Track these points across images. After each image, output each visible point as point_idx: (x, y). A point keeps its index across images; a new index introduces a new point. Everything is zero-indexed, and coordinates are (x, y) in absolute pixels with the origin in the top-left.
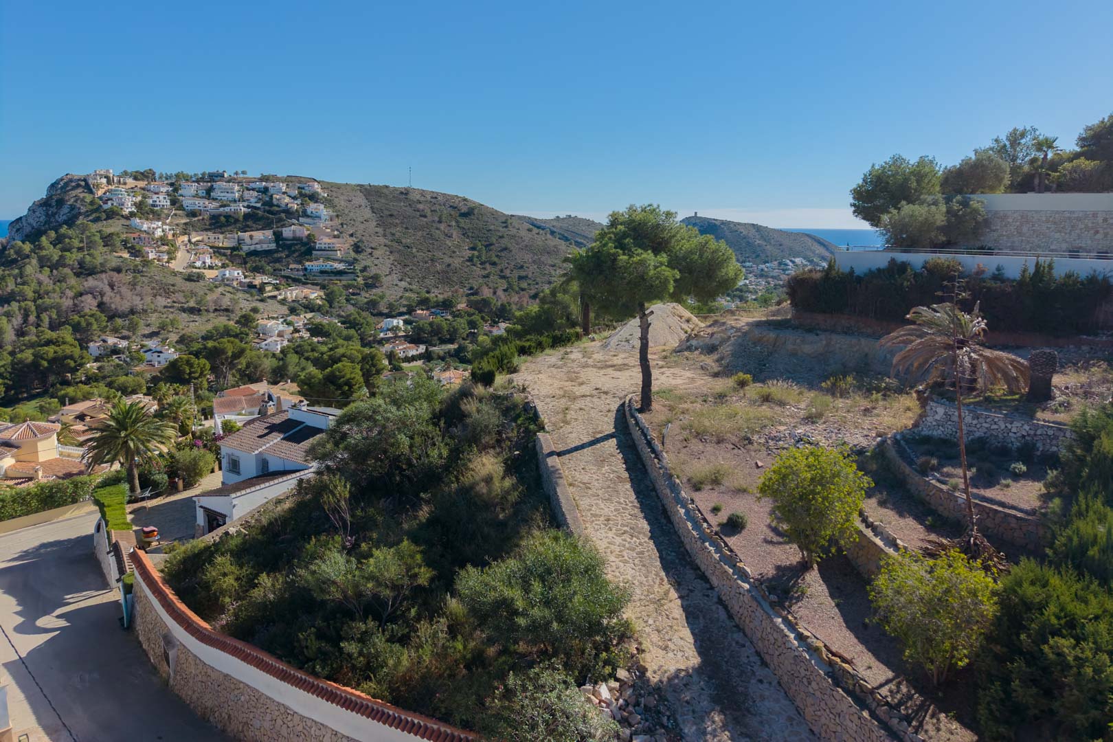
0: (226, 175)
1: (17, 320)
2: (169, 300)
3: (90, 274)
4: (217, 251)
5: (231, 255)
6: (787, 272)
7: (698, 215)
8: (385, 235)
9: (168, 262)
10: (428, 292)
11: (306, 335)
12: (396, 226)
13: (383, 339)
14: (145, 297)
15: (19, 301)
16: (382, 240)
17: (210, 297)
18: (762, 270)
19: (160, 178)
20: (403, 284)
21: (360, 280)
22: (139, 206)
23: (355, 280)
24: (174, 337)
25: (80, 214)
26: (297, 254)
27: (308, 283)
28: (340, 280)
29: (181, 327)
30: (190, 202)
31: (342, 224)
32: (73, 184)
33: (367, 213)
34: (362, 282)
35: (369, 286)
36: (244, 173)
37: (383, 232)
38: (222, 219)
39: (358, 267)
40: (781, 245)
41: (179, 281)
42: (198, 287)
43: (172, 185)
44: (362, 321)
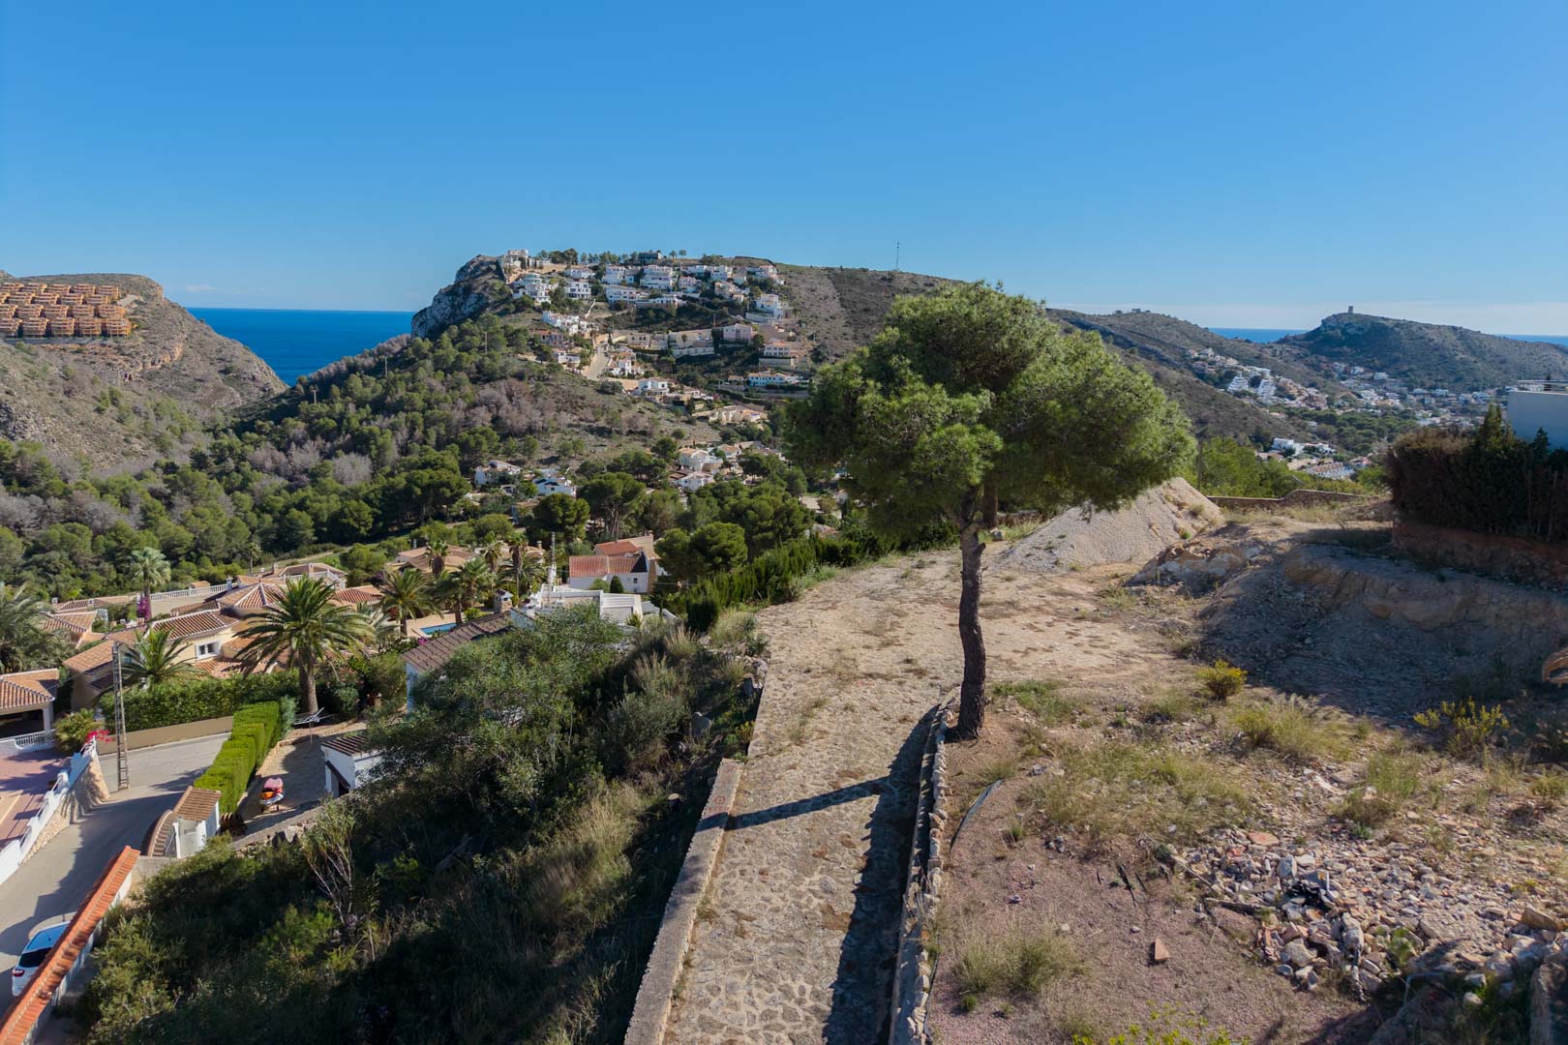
0: (660, 256)
1: (403, 435)
2: (575, 417)
3: (488, 381)
4: (642, 356)
5: (658, 361)
7: (1355, 310)
8: (855, 338)
9: (579, 368)
11: (738, 471)
12: (871, 325)
14: (546, 413)
15: (406, 411)
16: (851, 344)
17: (626, 415)
19: (583, 260)
22: (554, 295)
24: (575, 465)
25: (488, 305)
26: (739, 362)
27: (749, 402)
28: (790, 399)
29: (585, 452)
30: (614, 291)
31: (800, 322)
32: (484, 268)
33: (835, 307)
36: (682, 253)
37: (853, 333)
38: (651, 313)
41: (590, 392)
42: (612, 402)
43: (595, 269)
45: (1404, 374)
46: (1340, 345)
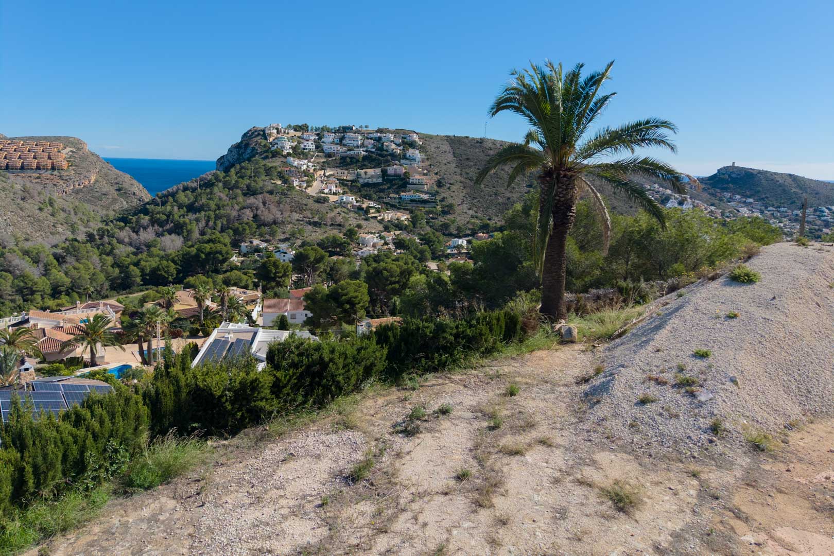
0: (354, 128)
1: (202, 224)
2: (301, 216)
3: (253, 195)
4: (342, 183)
5: (351, 186)
6: (823, 218)
7: (736, 165)
8: (461, 174)
9: (306, 188)
10: (490, 219)
11: (392, 247)
12: (470, 167)
13: (449, 254)
14: (284, 213)
15: (206, 211)
16: (459, 178)
17: (331, 215)
18: (797, 215)
19: (312, 130)
20: (471, 212)
21: (439, 208)
22: (293, 148)
23: (435, 207)
24: (299, 242)
25: (257, 153)
26: (396, 187)
27: (401, 209)
28: (424, 207)
29: (305, 235)
30: (328, 147)
31: (430, 165)
32: (256, 133)
33: (450, 157)
34: (440, 209)
35: (444, 213)
36: (366, 127)
37: (460, 172)
38: (348, 159)
39: (438, 198)
40: (816, 194)
41: (311, 202)
42: (323, 208)
43: (318, 135)
44: (434, 239)
45: (763, 199)
46: (728, 182)
